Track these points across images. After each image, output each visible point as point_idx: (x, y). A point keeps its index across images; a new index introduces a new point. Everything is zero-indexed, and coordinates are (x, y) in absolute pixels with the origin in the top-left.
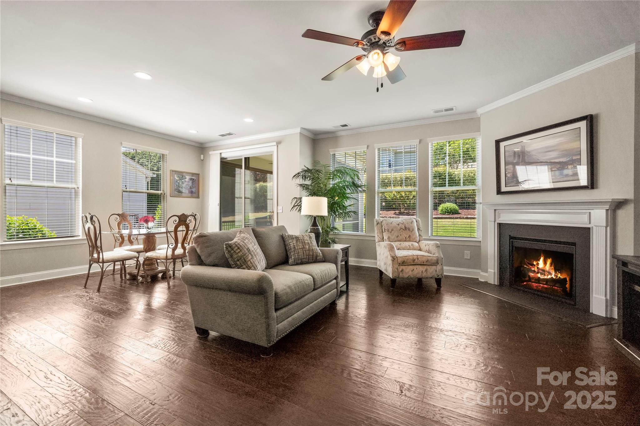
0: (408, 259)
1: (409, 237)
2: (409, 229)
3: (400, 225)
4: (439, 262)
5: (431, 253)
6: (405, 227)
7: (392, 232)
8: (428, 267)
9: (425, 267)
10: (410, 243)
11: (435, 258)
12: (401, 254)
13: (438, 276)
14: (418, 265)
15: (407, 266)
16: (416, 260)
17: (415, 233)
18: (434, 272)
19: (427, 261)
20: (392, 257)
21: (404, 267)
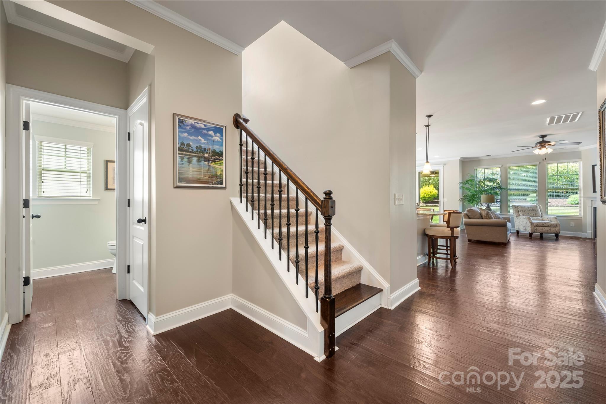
0: (540, 224)
1: (536, 214)
2: (535, 210)
3: (529, 208)
4: (558, 226)
5: (552, 221)
6: (533, 209)
7: (525, 212)
8: (551, 228)
9: (550, 228)
10: (537, 218)
11: (555, 224)
12: (534, 221)
13: (557, 232)
14: (545, 227)
15: (539, 227)
16: (545, 224)
17: (539, 212)
18: (555, 230)
19: (550, 225)
20: (531, 223)
21: (537, 227)
